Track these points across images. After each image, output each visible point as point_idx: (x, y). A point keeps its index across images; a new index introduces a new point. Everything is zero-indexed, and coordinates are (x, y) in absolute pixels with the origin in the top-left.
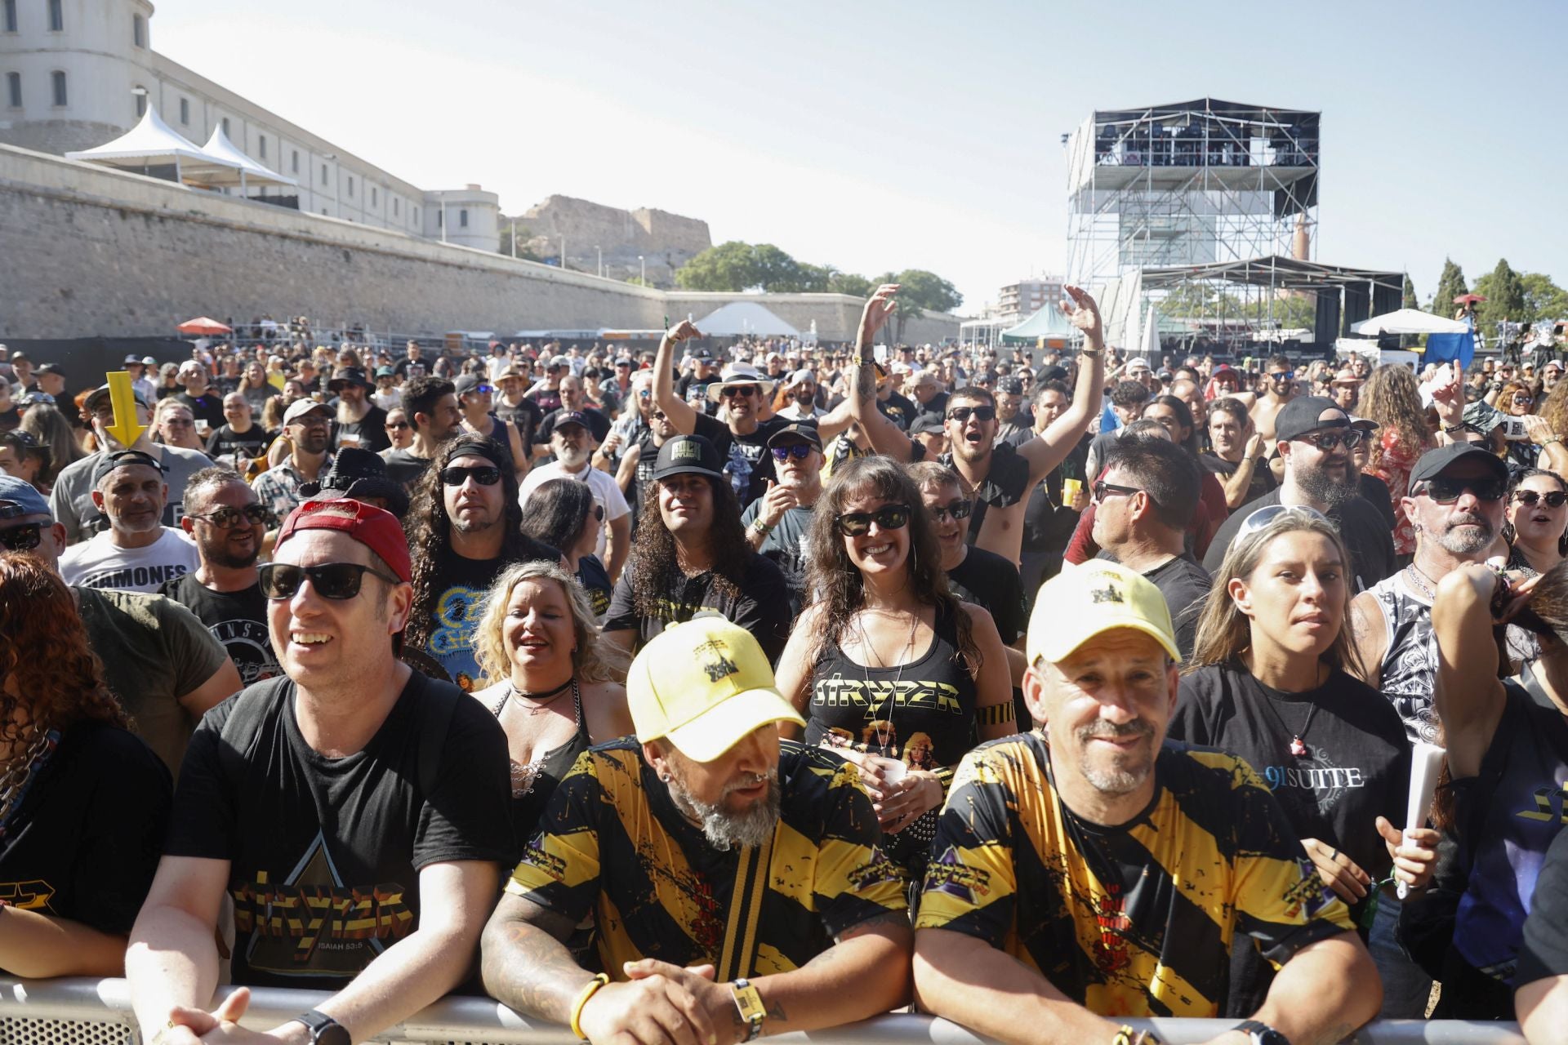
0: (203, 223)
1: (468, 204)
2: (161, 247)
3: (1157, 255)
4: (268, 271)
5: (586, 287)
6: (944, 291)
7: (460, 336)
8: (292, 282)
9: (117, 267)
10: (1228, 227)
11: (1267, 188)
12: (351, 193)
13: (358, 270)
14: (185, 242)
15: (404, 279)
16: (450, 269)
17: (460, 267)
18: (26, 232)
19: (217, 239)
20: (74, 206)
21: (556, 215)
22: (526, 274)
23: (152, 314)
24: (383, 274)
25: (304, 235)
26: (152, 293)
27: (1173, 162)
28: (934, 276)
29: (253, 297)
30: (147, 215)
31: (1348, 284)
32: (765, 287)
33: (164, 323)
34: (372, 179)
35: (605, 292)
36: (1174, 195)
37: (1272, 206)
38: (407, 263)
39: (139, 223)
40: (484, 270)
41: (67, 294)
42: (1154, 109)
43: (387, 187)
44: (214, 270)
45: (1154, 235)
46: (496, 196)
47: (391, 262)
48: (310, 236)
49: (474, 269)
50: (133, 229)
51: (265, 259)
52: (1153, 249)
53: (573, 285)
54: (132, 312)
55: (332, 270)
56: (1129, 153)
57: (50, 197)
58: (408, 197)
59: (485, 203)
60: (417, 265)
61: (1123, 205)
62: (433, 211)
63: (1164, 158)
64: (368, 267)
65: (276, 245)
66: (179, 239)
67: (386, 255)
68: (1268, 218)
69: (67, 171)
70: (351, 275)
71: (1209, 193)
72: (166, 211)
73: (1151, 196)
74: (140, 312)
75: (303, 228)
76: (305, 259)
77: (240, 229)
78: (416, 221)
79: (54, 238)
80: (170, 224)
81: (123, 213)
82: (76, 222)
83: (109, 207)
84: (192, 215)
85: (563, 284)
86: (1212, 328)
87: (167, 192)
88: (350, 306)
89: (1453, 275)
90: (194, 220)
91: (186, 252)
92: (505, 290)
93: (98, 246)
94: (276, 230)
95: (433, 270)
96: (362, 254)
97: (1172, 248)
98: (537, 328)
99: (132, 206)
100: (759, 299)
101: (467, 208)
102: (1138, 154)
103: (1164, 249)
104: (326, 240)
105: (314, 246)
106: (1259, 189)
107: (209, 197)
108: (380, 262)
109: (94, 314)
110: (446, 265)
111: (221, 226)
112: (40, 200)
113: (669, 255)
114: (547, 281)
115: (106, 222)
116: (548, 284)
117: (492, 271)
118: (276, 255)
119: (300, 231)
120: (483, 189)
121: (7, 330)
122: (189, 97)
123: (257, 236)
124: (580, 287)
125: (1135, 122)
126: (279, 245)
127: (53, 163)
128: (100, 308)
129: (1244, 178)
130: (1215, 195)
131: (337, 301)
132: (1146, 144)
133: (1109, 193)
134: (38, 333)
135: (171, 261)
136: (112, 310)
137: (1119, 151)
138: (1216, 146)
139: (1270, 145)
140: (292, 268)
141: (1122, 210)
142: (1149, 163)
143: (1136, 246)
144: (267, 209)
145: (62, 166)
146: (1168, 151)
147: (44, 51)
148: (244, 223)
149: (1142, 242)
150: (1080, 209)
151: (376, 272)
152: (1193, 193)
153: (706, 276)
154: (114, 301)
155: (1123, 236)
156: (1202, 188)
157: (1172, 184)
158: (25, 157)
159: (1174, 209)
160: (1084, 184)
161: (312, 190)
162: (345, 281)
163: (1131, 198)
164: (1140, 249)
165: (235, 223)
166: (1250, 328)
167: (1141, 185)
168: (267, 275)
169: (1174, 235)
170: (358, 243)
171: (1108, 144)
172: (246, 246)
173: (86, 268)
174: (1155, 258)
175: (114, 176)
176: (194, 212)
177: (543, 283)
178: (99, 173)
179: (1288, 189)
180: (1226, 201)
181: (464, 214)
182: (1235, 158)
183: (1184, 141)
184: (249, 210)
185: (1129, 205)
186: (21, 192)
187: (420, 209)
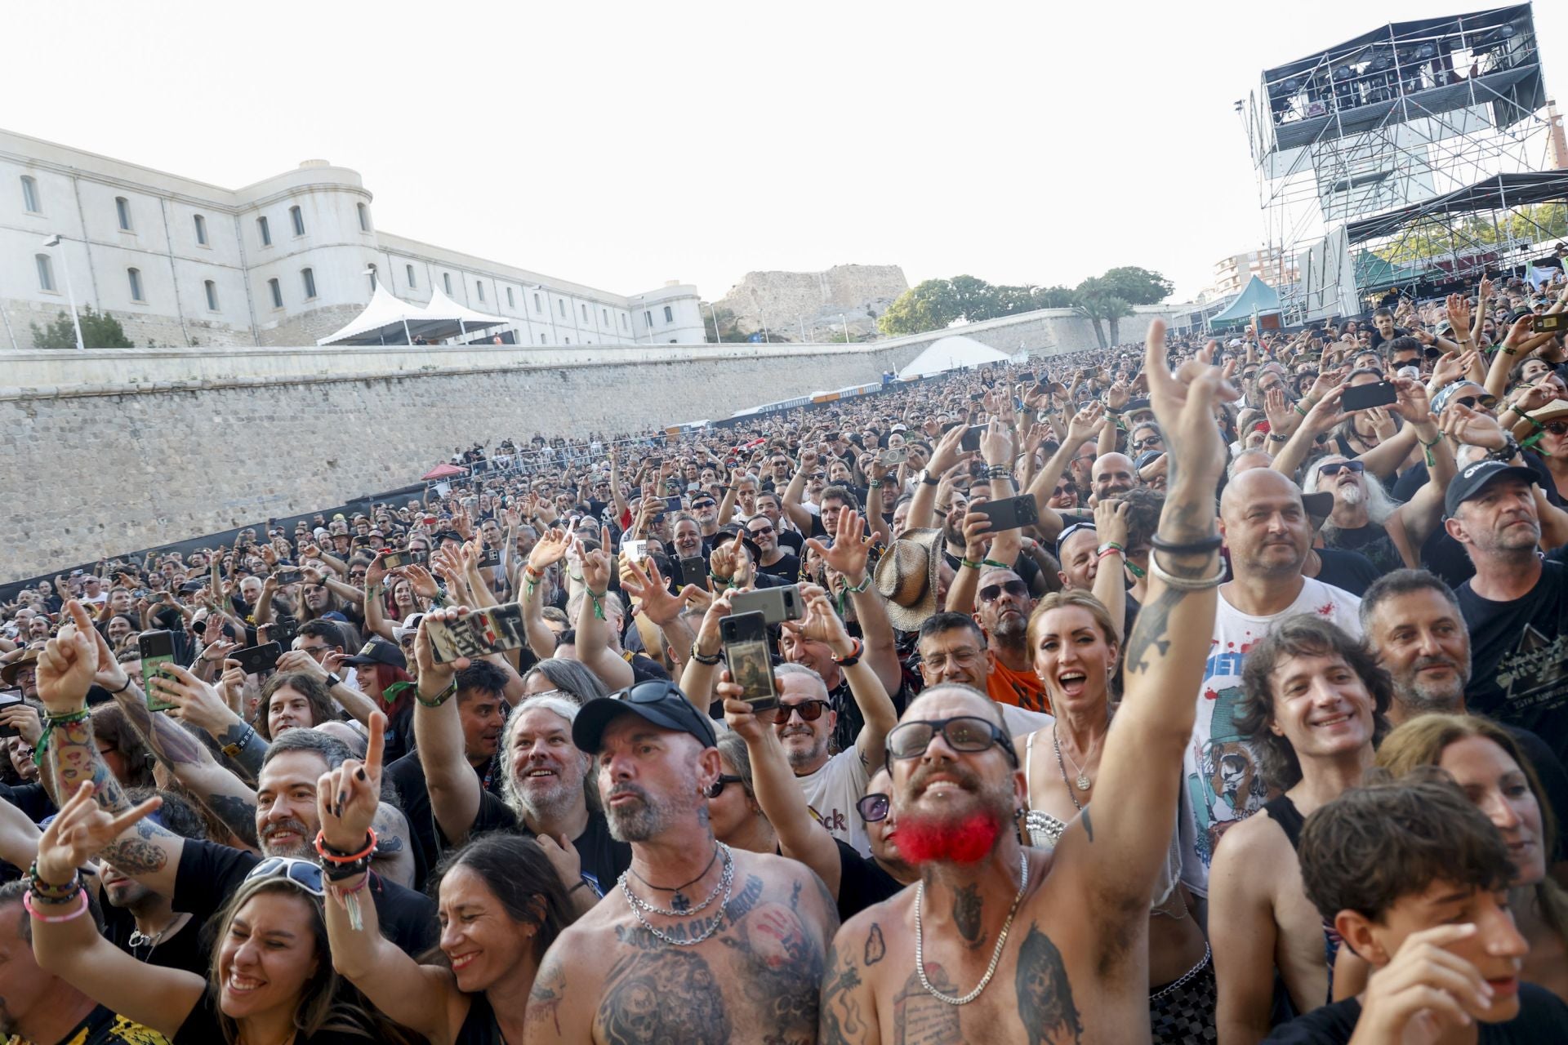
0: (434, 375)
1: (670, 300)
2: (403, 405)
3: (1366, 202)
4: (497, 405)
5: (793, 356)
6: (1153, 282)
7: (679, 428)
8: (519, 411)
9: (369, 431)
10: (1443, 154)
11: (1481, 101)
12: (563, 314)
13: (576, 387)
14: (422, 396)
15: (619, 385)
16: (659, 367)
17: (669, 363)
18: (294, 418)
19: (449, 387)
20: (327, 387)
21: (754, 291)
22: (732, 356)
23: (404, 466)
24: (599, 385)
25: (522, 366)
26: (401, 448)
27: (1364, 100)
28: (1138, 269)
30: (387, 380)
32: (968, 319)
33: (415, 472)
34: (579, 297)
35: (811, 356)
36: (1372, 135)
37: (1493, 119)
38: (619, 370)
39: (381, 388)
40: (691, 361)
41: (331, 464)
42: (1329, 51)
43: (594, 301)
44: (450, 416)
45: (1358, 182)
46: (694, 287)
47: (604, 372)
48: (529, 365)
49: (679, 362)
50: (378, 395)
51: (492, 396)
52: (1362, 196)
53: (780, 357)
54: (387, 469)
55: (552, 392)
56: (1312, 104)
57: (307, 383)
58: (615, 306)
59: (685, 297)
60: (628, 370)
61: (1316, 159)
62: (639, 315)
63: (1353, 98)
64: (584, 382)
65: (500, 379)
66: (417, 395)
67: (598, 366)
68: (1490, 132)
69: (318, 357)
70: (570, 392)
71: (1413, 123)
72: (402, 372)
73: (1345, 142)
74: (393, 466)
75: (521, 360)
76: (527, 388)
77: (468, 373)
78: (625, 327)
79: (317, 418)
80: (407, 383)
81: (368, 382)
82: (331, 399)
83: (356, 380)
84: (424, 371)
85: (771, 358)
86: (1447, 265)
87: (401, 355)
90: (426, 375)
91: (424, 404)
92: (714, 375)
93: (351, 416)
94: (498, 367)
96: (577, 372)
97: (1382, 191)
99: (374, 375)
100: (964, 331)
101: (669, 304)
102: (1321, 103)
103: (1372, 193)
104: (543, 365)
105: (533, 374)
106: (1472, 104)
107: (435, 351)
108: (594, 375)
109: (357, 476)
110: (656, 363)
111: (450, 374)
112: (301, 387)
113: (868, 306)
114: (753, 358)
115: (355, 394)
116: (754, 361)
117: (698, 360)
118: (501, 390)
119: (519, 363)
120: (682, 283)
121: (290, 505)
122: (414, 264)
123: (482, 376)
124: (785, 357)
125: (1313, 70)
126: (502, 379)
127: (306, 353)
128: (360, 470)
129: (1453, 96)
130: (1421, 124)
131: (562, 419)
132: (1329, 90)
133: (1297, 151)
134: (314, 503)
135: (413, 416)
136: (371, 470)
137: (1299, 105)
138: (1412, 71)
139: (1477, 53)
140: (518, 398)
141: (1316, 165)
142: (1336, 110)
143: (1339, 198)
144: (487, 351)
145: (314, 354)
146: (1356, 90)
147: (292, 254)
148: (468, 366)
149: (1345, 193)
150: (1268, 174)
151: (592, 384)
152: (1393, 128)
153: (907, 319)
154: (371, 461)
155: (1323, 191)
156: (1402, 120)
157: (1368, 124)
158: (284, 353)
159: (1375, 149)
160: (1267, 149)
161: (528, 320)
162: (566, 400)
163: (1323, 150)
164: (1344, 200)
165: (462, 369)
166: (1492, 257)
167: (1331, 134)
168: (496, 409)
169: (1380, 178)
170: (572, 361)
171: (1285, 100)
172: (475, 387)
173: (345, 437)
174: (1363, 206)
175: (356, 352)
176: (425, 368)
177: (750, 361)
178: (344, 352)
179: (1507, 94)
180: (1435, 125)
181: (667, 309)
182: (1437, 77)
183: (1371, 75)
184: (472, 354)
185: (1322, 158)
186: (285, 385)
187: (627, 314)
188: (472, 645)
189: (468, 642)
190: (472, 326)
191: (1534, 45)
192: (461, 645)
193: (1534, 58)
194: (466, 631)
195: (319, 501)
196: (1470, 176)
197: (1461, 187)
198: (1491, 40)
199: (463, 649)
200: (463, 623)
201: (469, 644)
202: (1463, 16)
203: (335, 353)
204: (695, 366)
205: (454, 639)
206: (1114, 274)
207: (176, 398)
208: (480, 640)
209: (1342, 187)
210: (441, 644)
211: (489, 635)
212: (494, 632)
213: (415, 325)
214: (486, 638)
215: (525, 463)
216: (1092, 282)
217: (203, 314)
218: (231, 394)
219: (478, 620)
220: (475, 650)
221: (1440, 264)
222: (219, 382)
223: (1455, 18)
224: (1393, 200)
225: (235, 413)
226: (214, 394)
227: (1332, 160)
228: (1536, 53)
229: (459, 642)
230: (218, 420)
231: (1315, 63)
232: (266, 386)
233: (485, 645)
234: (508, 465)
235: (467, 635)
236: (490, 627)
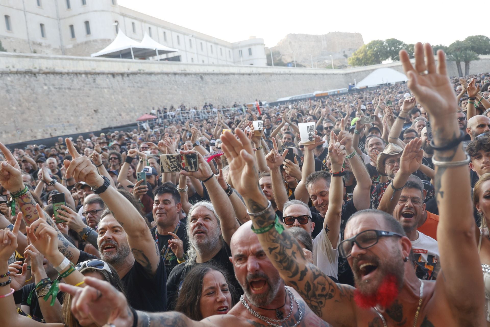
0: (144, 74)
1: (251, 45)
2: (129, 87)
4: (171, 89)
5: (306, 74)
7: (252, 105)
8: (181, 92)
9: (113, 97)
12: (202, 49)
13: (207, 83)
14: (137, 83)
15: (226, 84)
16: (245, 76)
17: (249, 74)
18: (80, 89)
19: (150, 80)
20: (95, 76)
21: (290, 43)
22: (279, 73)
23: (128, 114)
24: (217, 83)
25: (183, 72)
26: (127, 106)
28: (484, 36)
29: (166, 101)
30: (122, 74)
32: (392, 59)
33: (133, 117)
34: (210, 42)
35: (315, 74)
38: (227, 77)
39: (119, 78)
40: (260, 74)
41: (95, 111)
43: (216, 44)
44: (150, 93)
46: (262, 39)
47: (220, 77)
48: (186, 72)
49: (254, 74)
50: (118, 81)
51: (169, 85)
53: (300, 74)
54: (120, 115)
55: (196, 85)
57: (86, 74)
58: (226, 47)
59: (258, 44)
60: (231, 76)
62: (237, 51)
64: (211, 81)
65: (173, 78)
66: (135, 82)
67: (217, 74)
69: (92, 62)
70: (204, 85)
72: (130, 71)
74: (123, 114)
75: (183, 69)
76: (185, 82)
77: (158, 74)
78: (230, 57)
80: (131, 77)
81: (113, 75)
82: (97, 82)
83: (108, 74)
84: (139, 72)
85: (296, 74)
87: (129, 64)
90: (140, 73)
91: (138, 87)
92: (270, 81)
93: (106, 90)
94: (172, 72)
96: (208, 76)
98: (286, 96)
99: (116, 72)
100: (390, 65)
101: (250, 47)
104: (193, 72)
105: (188, 76)
107: (144, 63)
108: (215, 78)
109: (107, 118)
110: (243, 74)
111: (151, 74)
112: (83, 76)
113: (344, 52)
114: (288, 74)
115: (108, 80)
116: (289, 76)
117: (263, 74)
118: (173, 82)
119: (182, 70)
120: (257, 38)
121: (76, 129)
122: (136, 22)
123: (165, 75)
124: (303, 74)
127: (86, 60)
128: (108, 115)
134: (87, 128)
135: (133, 92)
136: (113, 115)
140: (180, 87)
144: (167, 64)
145: (90, 60)
147: (80, 14)
148: (159, 71)
151: (214, 82)
153: (362, 59)
154: (114, 111)
158: (77, 59)
161: (186, 51)
162: (202, 89)
165: (156, 72)
168: (171, 91)
170: (206, 71)
172: (161, 80)
173: (102, 100)
175: (109, 61)
176: (140, 70)
178: (104, 61)
181: (250, 50)
184: (161, 65)
186: (77, 74)
187: (231, 51)
188: (176, 167)
189: (175, 166)
190: (161, 52)
192: (172, 166)
194: (175, 161)
195: (89, 128)
199: (172, 168)
200: (174, 158)
201: (175, 167)
203: (99, 61)
204: (262, 77)
205: (169, 164)
206: (471, 39)
207: (27, 77)
208: (179, 165)
210: (164, 164)
211: (183, 164)
213: (136, 50)
215: (183, 116)
216: (458, 43)
217: (39, 39)
218: (52, 76)
219: (180, 157)
220: (177, 169)
222: (46, 71)
225: (53, 85)
226: (44, 76)
229: (171, 165)
230: (45, 88)
232: (68, 74)
234: (174, 116)
235: (174, 163)
236: (184, 161)
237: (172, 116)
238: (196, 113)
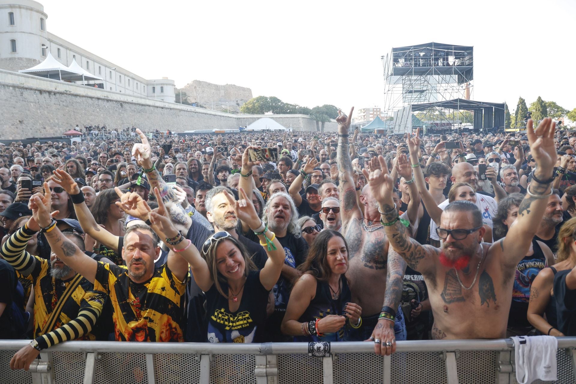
0: (69, 94)
1: (164, 84)
2: (55, 104)
3: (416, 99)
4: (93, 111)
5: (208, 114)
8: (102, 115)
9: (39, 112)
10: (441, 88)
11: (455, 74)
12: (120, 81)
13: (125, 110)
14: (63, 102)
15: (142, 113)
16: (159, 109)
17: (162, 108)
18: (6, 100)
19: (75, 101)
20: (23, 90)
21: (195, 87)
22: (186, 110)
23: (52, 128)
24: (135, 111)
25: (106, 98)
26: (52, 121)
27: (421, 65)
28: (334, 106)
29: (88, 121)
30: (50, 92)
31: (485, 108)
32: (273, 112)
33: (56, 132)
34: (128, 76)
35: (215, 115)
36: (422, 77)
37: (457, 80)
38: (143, 107)
39: (46, 95)
40: (171, 109)
41: (20, 122)
42: (414, 46)
43: (133, 79)
44: (74, 112)
45: (415, 91)
46: (174, 81)
47: (137, 107)
48: (108, 98)
49: (166, 108)
50: (45, 98)
51: (92, 107)
52: (415, 96)
53: (203, 114)
54: (45, 128)
55: (116, 111)
56: (405, 63)
57: (14, 87)
58: (141, 82)
59: (169, 84)
60: (147, 108)
61: (404, 81)
62: (150, 88)
63: (418, 64)
64: (129, 109)
65: (96, 102)
66: (61, 101)
67: (135, 104)
68: (456, 84)
69: (20, 77)
70: (123, 112)
71: (434, 76)
72: (56, 91)
73: (414, 77)
74: (47, 128)
75: (105, 96)
76: (107, 107)
77: (83, 96)
78: (144, 91)
79: (17, 102)
80: (58, 95)
81: (41, 92)
82: (24, 95)
83: (36, 90)
84: (65, 92)
85: (200, 113)
86: (437, 124)
87: (56, 84)
88: (123, 123)
89: (522, 102)
90: (66, 94)
91: (63, 105)
92: (179, 116)
93: (32, 104)
94: (96, 96)
95: (153, 109)
96: (127, 104)
97: (422, 96)
99: (44, 89)
100: (271, 117)
101: (163, 86)
102: (409, 63)
103: (419, 96)
104: (114, 99)
105: (110, 102)
106: (452, 74)
108: (133, 107)
109: (31, 129)
110: (157, 107)
111: (76, 96)
112: (11, 88)
113: (237, 101)
115: (35, 95)
117: (173, 109)
118: (96, 106)
120: (169, 79)
122: (61, 48)
124: (205, 114)
125: (408, 51)
126: (97, 102)
127: (15, 75)
128: (33, 127)
129: (447, 71)
130: (436, 77)
131: (118, 121)
132: (412, 59)
133: (398, 77)
134: (11, 136)
135: (58, 109)
136: (38, 127)
137: (402, 62)
138: (437, 59)
139: (456, 58)
140: (102, 110)
141: (403, 83)
142: (413, 66)
143: (409, 96)
144: (92, 89)
145: (19, 75)
146: (419, 61)
147: (7, 32)
148: (84, 94)
149: (411, 94)
150: (388, 83)
151: (132, 110)
152: (429, 76)
153: (251, 108)
154: (38, 124)
155: (404, 92)
156: (432, 74)
157: (421, 73)
158: (5, 72)
159: (422, 82)
160: (390, 74)
161: (106, 81)
162: (121, 114)
163: (406, 78)
164: (410, 96)
165: (81, 95)
166: (450, 124)
167: (410, 74)
168: (93, 113)
169: (422, 92)
170: (125, 100)
171: (398, 59)
172: (85, 103)
173: (28, 112)
174: (416, 100)
175: (37, 79)
176: (67, 91)
177: (192, 113)
178: (32, 78)
179: (463, 73)
180: (440, 79)
181: (162, 88)
182: (443, 63)
183: (425, 58)
184: (86, 89)
185: (406, 81)
186: (4, 86)
187: (146, 86)
188: (261, 158)
190: (87, 78)
191: (472, 60)
193: (471, 64)
195: (13, 136)
196: (449, 97)
197: (445, 100)
198: (461, 55)
199: (258, 158)
200: (260, 151)
201: (260, 157)
202: (454, 46)
203: (28, 77)
204: (172, 111)
205: (256, 155)
206: (326, 106)
208: (264, 156)
209: (411, 92)
210: (252, 156)
211: (267, 155)
212: (268, 155)
213: (64, 73)
214: (266, 156)
215: (105, 136)
216: (318, 108)
219: (264, 150)
220: (262, 159)
221: (435, 124)
223: (452, 46)
224: (425, 100)
227: (409, 82)
228: (472, 63)
231: (409, 49)
233: (265, 158)
234: (97, 135)
235: (260, 154)
236: (267, 153)
237: (95, 134)
238: (117, 134)
